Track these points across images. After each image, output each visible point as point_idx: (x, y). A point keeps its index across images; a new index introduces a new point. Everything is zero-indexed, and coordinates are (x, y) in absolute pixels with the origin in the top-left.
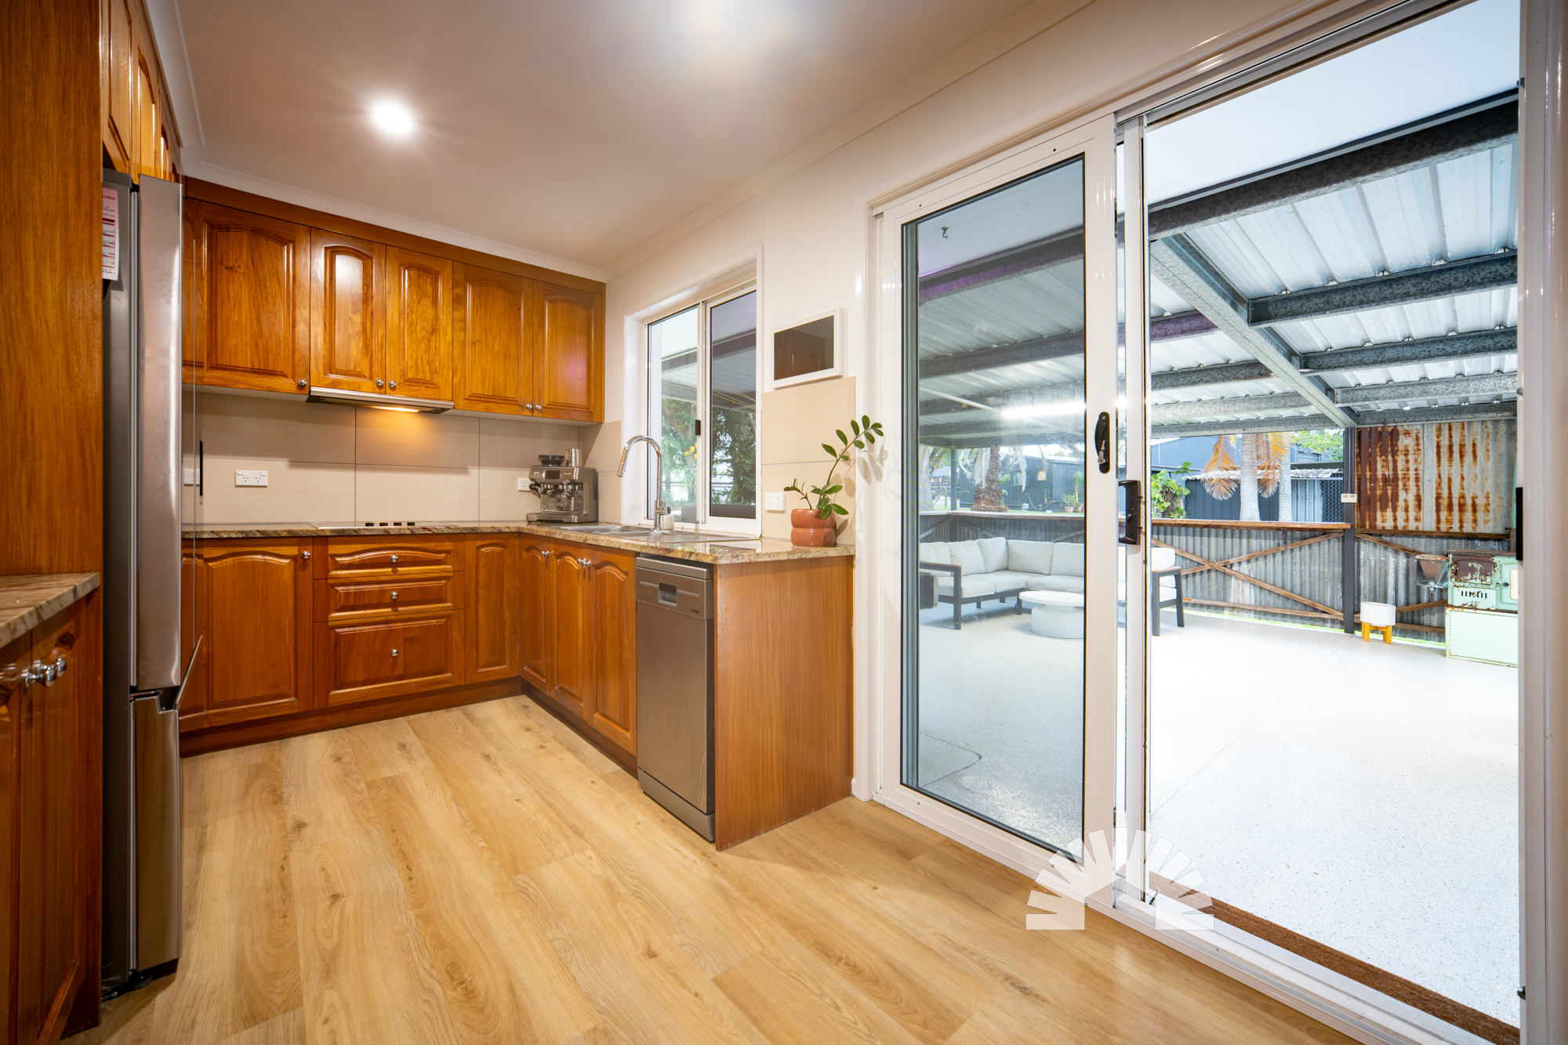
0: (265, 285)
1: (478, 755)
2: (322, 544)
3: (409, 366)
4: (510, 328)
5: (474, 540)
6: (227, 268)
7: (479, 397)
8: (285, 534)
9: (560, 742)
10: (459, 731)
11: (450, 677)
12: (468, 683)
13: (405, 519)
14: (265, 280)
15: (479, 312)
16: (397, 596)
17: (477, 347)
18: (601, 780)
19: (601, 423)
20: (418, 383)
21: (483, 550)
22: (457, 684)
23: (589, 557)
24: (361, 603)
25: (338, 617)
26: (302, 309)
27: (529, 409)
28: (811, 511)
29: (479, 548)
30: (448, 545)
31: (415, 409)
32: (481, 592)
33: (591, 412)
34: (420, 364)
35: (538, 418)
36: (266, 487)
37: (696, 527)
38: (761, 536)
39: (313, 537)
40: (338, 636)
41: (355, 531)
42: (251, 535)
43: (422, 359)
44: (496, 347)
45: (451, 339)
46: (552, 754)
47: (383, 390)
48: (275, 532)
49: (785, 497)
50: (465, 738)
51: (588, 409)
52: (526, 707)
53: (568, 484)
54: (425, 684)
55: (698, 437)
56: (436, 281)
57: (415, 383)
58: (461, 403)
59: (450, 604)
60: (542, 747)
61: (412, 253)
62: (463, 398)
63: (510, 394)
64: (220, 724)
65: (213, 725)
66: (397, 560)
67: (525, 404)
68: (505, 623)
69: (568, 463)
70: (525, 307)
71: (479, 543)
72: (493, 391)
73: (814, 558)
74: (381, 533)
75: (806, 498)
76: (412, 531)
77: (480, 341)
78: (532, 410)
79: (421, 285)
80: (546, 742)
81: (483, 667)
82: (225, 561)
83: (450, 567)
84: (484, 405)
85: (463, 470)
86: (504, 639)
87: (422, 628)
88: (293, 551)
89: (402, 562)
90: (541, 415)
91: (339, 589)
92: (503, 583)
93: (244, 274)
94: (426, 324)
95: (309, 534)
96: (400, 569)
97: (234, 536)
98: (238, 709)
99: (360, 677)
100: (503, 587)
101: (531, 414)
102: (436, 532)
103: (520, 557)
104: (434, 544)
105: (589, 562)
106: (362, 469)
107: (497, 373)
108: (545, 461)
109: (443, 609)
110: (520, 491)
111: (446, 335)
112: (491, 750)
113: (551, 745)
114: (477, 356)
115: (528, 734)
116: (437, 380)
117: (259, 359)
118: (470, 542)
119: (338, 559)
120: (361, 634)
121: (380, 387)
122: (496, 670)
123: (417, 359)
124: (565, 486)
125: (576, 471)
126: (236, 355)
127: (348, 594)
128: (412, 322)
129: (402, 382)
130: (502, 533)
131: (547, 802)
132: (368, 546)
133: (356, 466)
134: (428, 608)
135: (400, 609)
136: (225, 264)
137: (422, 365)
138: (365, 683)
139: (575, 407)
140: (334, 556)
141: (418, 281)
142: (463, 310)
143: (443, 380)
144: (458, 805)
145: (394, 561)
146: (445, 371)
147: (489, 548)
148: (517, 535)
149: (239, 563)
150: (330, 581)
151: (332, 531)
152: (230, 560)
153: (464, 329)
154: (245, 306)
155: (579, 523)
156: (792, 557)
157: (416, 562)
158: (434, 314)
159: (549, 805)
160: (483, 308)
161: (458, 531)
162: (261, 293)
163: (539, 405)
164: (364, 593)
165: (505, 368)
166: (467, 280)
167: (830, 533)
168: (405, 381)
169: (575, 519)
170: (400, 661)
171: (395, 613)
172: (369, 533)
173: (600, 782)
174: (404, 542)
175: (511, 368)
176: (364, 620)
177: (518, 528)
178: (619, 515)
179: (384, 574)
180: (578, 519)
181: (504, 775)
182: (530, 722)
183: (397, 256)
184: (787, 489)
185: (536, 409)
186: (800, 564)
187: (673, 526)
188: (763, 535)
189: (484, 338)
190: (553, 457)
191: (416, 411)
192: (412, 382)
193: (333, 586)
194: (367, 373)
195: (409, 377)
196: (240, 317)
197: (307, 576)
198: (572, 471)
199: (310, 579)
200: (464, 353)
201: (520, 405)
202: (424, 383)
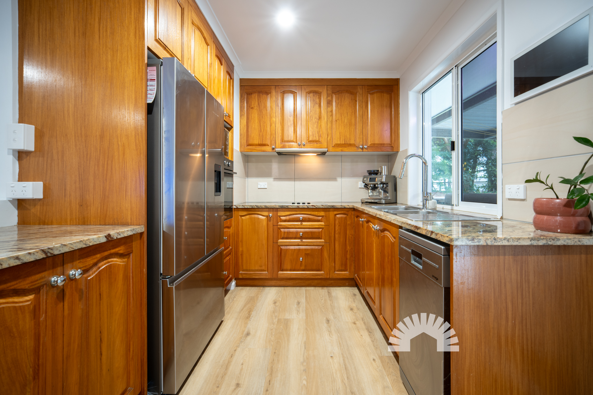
0: (262, 112)
1: (325, 318)
2: (276, 211)
3: (310, 135)
4: (352, 111)
5: (334, 211)
6: (251, 108)
7: (338, 145)
8: (264, 207)
9: (364, 323)
10: (322, 301)
11: (323, 273)
12: (331, 277)
13: (306, 201)
14: (262, 110)
15: (338, 106)
16: (302, 235)
17: (337, 122)
18: (379, 361)
19: (398, 152)
20: (314, 142)
21: (337, 216)
22: (326, 277)
23: (379, 225)
24: (289, 237)
25: (281, 241)
26: (273, 118)
27: (361, 148)
28: (558, 201)
29: (336, 215)
30: (322, 213)
31: (315, 154)
32: (337, 236)
33: (392, 147)
34: (314, 134)
35: (365, 152)
36: (266, 188)
37: (452, 208)
38: (502, 218)
39: (273, 208)
40: (281, 249)
41: (287, 206)
42: (254, 207)
43: (315, 131)
44: (346, 121)
45: (326, 120)
46: (358, 330)
47: (300, 147)
48: (261, 206)
49: (526, 189)
50: (323, 306)
51: (391, 145)
52: (355, 295)
53: (380, 184)
54: (313, 275)
55: (452, 152)
56: (320, 96)
57: (313, 142)
58: (331, 149)
59: (323, 240)
60: (355, 323)
61: (311, 86)
62: (331, 146)
63: (352, 142)
64: (245, 277)
65: (243, 277)
66: (302, 219)
67: (359, 146)
68: (347, 251)
69: (381, 173)
70: (358, 99)
71: (336, 213)
72: (344, 141)
73: (565, 246)
74: (296, 207)
75: (552, 188)
76: (308, 207)
77: (338, 119)
78: (362, 149)
79: (315, 99)
80: (357, 321)
81: (337, 271)
82: (246, 216)
83: (323, 223)
84: (340, 148)
85: (334, 179)
86: (347, 259)
87: (312, 250)
88: (266, 213)
89: (304, 220)
90: (367, 151)
91: (282, 230)
92: (346, 232)
93: (256, 109)
94: (316, 116)
95: (271, 207)
96: (303, 223)
97: (249, 207)
98: (250, 273)
99: (289, 268)
100: (346, 234)
101: (362, 151)
102: (317, 207)
103: (354, 220)
104: (317, 213)
105: (378, 228)
106: (297, 180)
107: (346, 133)
108: (370, 173)
109: (320, 242)
110: (360, 188)
111: (324, 119)
112: (331, 317)
113: (360, 324)
114: (337, 127)
115: (351, 312)
116: (321, 140)
117: (260, 140)
118: (332, 212)
119: (281, 218)
120: (289, 250)
121: (299, 145)
122: (343, 273)
123: (313, 131)
124: (379, 185)
125: (384, 177)
126: (254, 140)
127: (285, 232)
128: (311, 116)
129: (307, 142)
130: (346, 208)
131: (345, 365)
132: (293, 213)
133: (295, 179)
134: (314, 241)
135: (303, 240)
136: (251, 107)
137: (315, 134)
138: (290, 271)
139: (384, 145)
140: (280, 216)
141: (313, 98)
142: (331, 106)
143: (324, 140)
144: (305, 348)
145: (301, 219)
146: (324, 135)
147: (340, 215)
148: (353, 209)
149: (250, 217)
150: (279, 227)
151: (279, 206)
152: (248, 216)
153: (332, 115)
154: (257, 121)
155: (386, 204)
156: (535, 243)
157: (309, 220)
158: (320, 111)
159: (346, 368)
160: (340, 104)
161: (326, 207)
162: (261, 115)
163: (366, 145)
164: (290, 232)
165: (350, 130)
166: (333, 93)
167: (585, 222)
168: (309, 142)
169: (384, 202)
170: (303, 263)
171: (302, 242)
172: (292, 207)
173: (378, 361)
174: (305, 211)
175: (353, 130)
176: (290, 244)
177: (353, 206)
178: (407, 200)
179: (298, 225)
180: (385, 202)
181: (331, 336)
182: (354, 305)
183: (305, 89)
184: (528, 181)
185: (364, 148)
186: (546, 249)
187: (436, 207)
188: (504, 217)
189: (340, 117)
190: (374, 171)
191: (316, 155)
192: (311, 142)
193: (279, 229)
194: (295, 141)
195: (310, 140)
196: (255, 126)
197: (271, 224)
198: (382, 177)
199: (272, 225)
200: (332, 126)
201: (357, 147)
202: (316, 142)
